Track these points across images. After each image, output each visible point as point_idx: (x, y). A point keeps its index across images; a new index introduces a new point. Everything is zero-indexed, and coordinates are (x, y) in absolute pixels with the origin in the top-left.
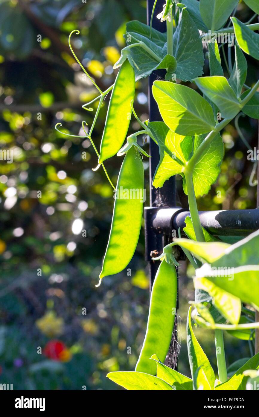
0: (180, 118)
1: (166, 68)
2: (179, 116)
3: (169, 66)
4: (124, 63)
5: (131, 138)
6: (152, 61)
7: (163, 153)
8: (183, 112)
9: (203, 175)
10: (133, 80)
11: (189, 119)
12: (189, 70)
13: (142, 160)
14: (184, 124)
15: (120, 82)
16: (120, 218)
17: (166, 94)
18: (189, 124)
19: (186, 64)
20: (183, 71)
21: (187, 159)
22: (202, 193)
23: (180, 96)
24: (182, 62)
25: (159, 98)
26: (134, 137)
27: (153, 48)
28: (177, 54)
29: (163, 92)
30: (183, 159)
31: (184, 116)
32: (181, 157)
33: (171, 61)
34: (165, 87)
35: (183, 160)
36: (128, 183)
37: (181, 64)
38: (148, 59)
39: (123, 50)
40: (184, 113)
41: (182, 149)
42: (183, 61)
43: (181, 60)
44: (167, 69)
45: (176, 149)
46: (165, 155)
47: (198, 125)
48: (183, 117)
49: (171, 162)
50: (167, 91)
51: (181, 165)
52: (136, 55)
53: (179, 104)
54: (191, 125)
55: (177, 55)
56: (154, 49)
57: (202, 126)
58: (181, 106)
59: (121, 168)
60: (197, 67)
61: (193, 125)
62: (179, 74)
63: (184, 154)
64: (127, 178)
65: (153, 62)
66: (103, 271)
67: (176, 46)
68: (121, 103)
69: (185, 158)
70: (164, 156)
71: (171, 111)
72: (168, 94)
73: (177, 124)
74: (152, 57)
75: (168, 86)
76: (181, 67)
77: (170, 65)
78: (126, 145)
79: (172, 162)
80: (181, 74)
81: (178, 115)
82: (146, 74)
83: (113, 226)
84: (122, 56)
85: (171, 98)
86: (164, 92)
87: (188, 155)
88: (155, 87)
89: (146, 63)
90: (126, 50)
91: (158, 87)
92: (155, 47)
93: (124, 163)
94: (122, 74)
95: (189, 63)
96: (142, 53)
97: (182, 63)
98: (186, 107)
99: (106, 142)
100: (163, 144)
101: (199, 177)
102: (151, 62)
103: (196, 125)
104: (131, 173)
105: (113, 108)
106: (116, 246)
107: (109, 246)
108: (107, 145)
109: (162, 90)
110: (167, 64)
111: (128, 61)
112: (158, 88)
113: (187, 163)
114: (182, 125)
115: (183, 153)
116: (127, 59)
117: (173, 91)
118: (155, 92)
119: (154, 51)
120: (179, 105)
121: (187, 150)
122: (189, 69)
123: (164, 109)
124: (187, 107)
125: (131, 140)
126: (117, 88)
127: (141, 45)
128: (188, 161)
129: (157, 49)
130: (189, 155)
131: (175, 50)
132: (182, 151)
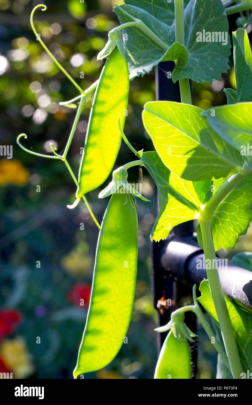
0: (189, 156)
1: (174, 60)
2: (187, 153)
3: (179, 58)
4: (112, 52)
5: (119, 173)
6: (155, 47)
7: (167, 197)
8: (194, 147)
9: (228, 221)
10: (126, 76)
11: (201, 157)
12: (209, 64)
13: (135, 205)
14: (195, 165)
15: (106, 81)
16: (103, 292)
17: (166, 122)
18: (201, 164)
19: (204, 54)
20: (198, 64)
21: (202, 201)
22: (226, 246)
23: (188, 122)
24: (197, 50)
25: (155, 128)
26: (123, 172)
27: (156, 29)
28: (190, 38)
29: (160, 119)
30: (196, 201)
31: (195, 153)
32: (193, 199)
33: (180, 52)
34: (163, 111)
35: (198, 203)
36: (114, 242)
37: (196, 54)
38: (149, 45)
39: (111, 33)
40: (196, 149)
41: (196, 188)
42: (199, 50)
43: (195, 49)
44: (176, 61)
45: (186, 187)
46: (169, 200)
47: (216, 165)
48: (193, 155)
49: (179, 208)
50: (167, 117)
51: (193, 210)
52: (132, 37)
53: (186, 135)
54: (205, 165)
55: (191, 40)
56: (158, 29)
57: (221, 166)
58: (189, 139)
59: (104, 218)
60: (220, 60)
61: (209, 165)
62: (193, 71)
63: (198, 194)
64: (112, 233)
65: (155, 49)
66: (79, 366)
67: (189, 26)
68: (108, 112)
69: (200, 199)
70: (167, 202)
71: (174, 146)
72: (168, 121)
73: (185, 165)
74: (154, 42)
75: (169, 107)
76: (197, 60)
77: (180, 56)
78: (111, 183)
79: (181, 207)
80: (195, 71)
81: (185, 153)
82: (144, 70)
83: (92, 303)
84: (109, 42)
85: (173, 127)
86: (163, 118)
87: (204, 195)
88: (147, 112)
89: (146, 51)
90: (116, 32)
91: (152, 112)
92: (160, 27)
93: (108, 212)
94: (109, 69)
95: (207, 53)
96: (140, 35)
97: (198, 53)
98: (197, 139)
99: (86, 168)
100: (165, 184)
101: (222, 223)
102: (152, 49)
103: (213, 165)
104: (118, 227)
105: (96, 119)
106: (96, 332)
107: (87, 332)
108: (88, 172)
109: (159, 116)
110: (175, 55)
111: (118, 50)
112: (152, 114)
113: (203, 207)
114: (191, 166)
115: (197, 192)
116: (116, 47)
117: (177, 116)
118: (148, 120)
119: (158, 32)
120: (186, 137)
121: (202, 188)
122: (207, 62)
123: (163, 145)
124: (199, 140)
125: (118, 177)
126: (102, 90)
127: (137, 25)
128: (204, 203)
129: (161, 29)
130: (206, 194)
131: (188, 34)
132: (196, 190)
